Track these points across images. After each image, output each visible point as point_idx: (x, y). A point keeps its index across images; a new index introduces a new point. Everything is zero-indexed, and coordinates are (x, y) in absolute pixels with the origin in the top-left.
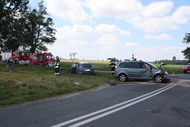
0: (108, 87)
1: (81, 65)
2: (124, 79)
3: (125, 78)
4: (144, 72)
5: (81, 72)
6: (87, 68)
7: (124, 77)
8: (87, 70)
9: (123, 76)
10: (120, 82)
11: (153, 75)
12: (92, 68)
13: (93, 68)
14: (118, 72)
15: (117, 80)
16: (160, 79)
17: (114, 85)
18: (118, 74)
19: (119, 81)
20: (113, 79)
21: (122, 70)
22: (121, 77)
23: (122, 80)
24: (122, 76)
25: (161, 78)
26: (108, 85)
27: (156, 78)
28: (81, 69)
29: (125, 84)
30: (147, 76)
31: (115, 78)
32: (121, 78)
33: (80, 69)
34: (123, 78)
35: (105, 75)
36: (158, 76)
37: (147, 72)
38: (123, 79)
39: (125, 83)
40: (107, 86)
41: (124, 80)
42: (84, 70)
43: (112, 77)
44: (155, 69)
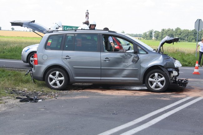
0: (12, 106)
2: (61, 82)
3: (63, 78)
4: (117, 62)
7: (60, 76)
9: (57, 73)
10: (49, 90)
11: (142, 71)
14: (42, 63)
15: (39, 85)
16: (162, 82)
17: (31, 100)
18: (44, 67)
19: (45, 89)
20: (27, 82)
21: (55, 57)
22: (51, 76)
23: (55, 84)
24: (54, 74)
25: (163, 78)
26: (13, 101)
27: (150, 79)
29: (63, 98)
30: (125, 73)
31: (35, 79)
32: (51, 80)
34: (57, 79)
35: (4, 71)
36: (156, 74)
37: (124, 62)
38: (58, 82)
39: (63, 95)
40: (10, 106)
41: (59, 85)
43: (25, 78)
44: (147, 53)
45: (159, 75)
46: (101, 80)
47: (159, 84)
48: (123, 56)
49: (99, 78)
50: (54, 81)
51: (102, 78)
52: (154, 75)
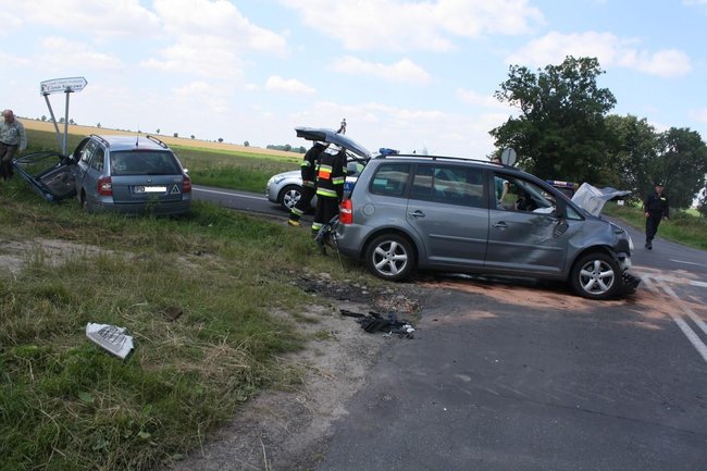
1: (113, 154)
2: (399, 263)
3: (404, 257)
4: (523, 231)
5: (109, 200)
6: (149, 179)
7: (398, 251)
8: (148, 189)
9: (394, 244)
11: (571, 255)
12: (178, 179)
13: (185, 178)
14: (363, 221)
16: (606, 280)
18: (365, 230)
19: (366, 277)
21: (394, 212)
22: (378, 250)
23: (387, 268)
24: (386, 248)
25: (610, 272)
27: (583, 272)
28: (114, 179)
30: (536, 255)
32: (379, 258)
33: (108, 180)
34: (391, 258)
36: (597, 263)
37: (535, 233)
38: (392, 264)
41: (395, 271)
42: (132, 186)
44: (583, 218)
45: (602, 265)
46: (484, 265)
47: (601, 282)
48: (534, 221)
49: (481, 262)
50: (384, 261)
51: (487, 263)
52: (593, 265)
